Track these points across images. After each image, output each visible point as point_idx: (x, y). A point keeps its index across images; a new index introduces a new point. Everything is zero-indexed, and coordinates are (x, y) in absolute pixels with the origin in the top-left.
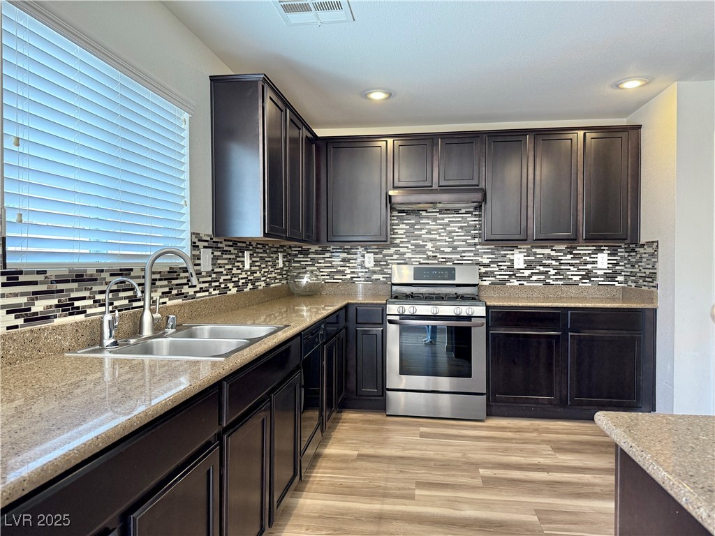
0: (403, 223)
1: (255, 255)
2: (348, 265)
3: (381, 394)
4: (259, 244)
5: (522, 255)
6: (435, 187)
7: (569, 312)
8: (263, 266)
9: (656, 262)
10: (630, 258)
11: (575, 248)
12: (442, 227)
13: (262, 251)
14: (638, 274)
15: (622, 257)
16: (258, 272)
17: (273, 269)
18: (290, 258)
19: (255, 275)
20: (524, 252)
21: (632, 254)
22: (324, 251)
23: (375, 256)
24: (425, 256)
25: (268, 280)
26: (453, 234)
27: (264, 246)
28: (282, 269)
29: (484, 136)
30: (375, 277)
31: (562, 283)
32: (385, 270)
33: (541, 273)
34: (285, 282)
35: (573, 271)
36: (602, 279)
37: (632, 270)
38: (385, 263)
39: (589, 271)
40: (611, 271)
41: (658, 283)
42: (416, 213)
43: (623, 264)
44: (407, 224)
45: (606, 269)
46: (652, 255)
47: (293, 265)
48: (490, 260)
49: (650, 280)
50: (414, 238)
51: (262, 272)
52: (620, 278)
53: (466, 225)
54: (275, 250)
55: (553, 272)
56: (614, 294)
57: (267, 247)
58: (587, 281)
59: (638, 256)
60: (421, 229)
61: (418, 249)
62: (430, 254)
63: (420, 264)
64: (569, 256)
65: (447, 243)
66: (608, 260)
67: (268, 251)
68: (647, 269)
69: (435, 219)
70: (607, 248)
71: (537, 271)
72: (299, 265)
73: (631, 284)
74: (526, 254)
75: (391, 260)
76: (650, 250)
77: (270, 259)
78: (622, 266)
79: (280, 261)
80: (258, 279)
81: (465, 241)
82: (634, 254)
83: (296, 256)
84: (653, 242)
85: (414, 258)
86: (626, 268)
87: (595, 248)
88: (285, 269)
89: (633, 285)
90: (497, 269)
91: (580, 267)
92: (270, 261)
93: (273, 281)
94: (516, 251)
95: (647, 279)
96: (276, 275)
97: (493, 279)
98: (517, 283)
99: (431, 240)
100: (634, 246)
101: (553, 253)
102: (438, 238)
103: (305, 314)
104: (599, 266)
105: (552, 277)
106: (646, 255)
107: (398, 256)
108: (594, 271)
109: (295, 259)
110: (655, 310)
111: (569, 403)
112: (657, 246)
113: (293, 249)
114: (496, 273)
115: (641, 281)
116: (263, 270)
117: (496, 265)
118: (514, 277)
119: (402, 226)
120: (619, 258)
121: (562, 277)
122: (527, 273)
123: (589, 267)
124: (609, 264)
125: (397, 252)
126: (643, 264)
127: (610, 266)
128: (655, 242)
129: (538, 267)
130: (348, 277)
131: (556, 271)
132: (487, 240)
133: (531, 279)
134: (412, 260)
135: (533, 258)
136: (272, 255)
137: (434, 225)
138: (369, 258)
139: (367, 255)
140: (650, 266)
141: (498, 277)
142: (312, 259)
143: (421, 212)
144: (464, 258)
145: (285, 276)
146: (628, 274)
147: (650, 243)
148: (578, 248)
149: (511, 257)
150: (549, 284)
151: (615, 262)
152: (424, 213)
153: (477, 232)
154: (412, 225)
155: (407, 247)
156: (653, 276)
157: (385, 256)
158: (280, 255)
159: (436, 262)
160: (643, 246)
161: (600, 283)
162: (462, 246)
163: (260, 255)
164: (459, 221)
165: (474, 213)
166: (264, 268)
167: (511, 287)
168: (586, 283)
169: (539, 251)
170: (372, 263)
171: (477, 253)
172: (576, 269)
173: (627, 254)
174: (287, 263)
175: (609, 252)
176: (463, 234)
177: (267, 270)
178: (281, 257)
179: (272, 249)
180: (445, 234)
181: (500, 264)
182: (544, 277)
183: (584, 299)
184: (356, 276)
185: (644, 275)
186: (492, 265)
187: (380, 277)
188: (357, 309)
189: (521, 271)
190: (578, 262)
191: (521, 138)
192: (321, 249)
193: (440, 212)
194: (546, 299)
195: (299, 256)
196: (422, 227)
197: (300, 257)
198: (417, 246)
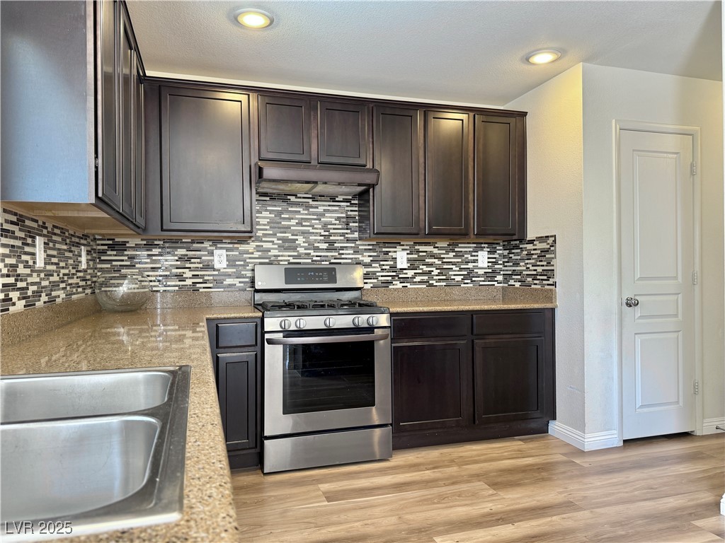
0: (266, 210)
1: (51, 245)
2: (187, 265)
3: (254, 446)
4: (57, 227)
5: (405, 252)
6: (314, 162)
7: (474, 316)
8: (62, 264)
9: (553, 258)
10: (511, 255)
11: (456, 245)
12: (315, 217)
13: (59, 239)
14: (524, 273)
15: (500, 255)
16: (55, 274)
17: (74, 271)
18: (94, 255)
19: (52, 279)
20: (406, 250)
21: (513, 251)
22: (150, 245)
23: (228, 253)
24: (296, 254)
25: (68, 288)
26: (329, 226)
27: (63, 231)
28: (85, 271)
29: (371, 105)
30: (228, 281)
31: (445, 284)
32: (242, 272)
33: (424, 273)
34: (88, 291)
35: (455, 271)
36: (483, 279)
37: (514, 268)
38: (242, 263)
39: (470, 271)
40: (490, 271)
41: (557, 280)
42: (283, 197)
43: (501, 262)
44: (271, 212)
45: (485, 268)
46: (547, 251)
47: (99, 266)
48: (371, 258)
49: (545, 277)
50: (280, 230)
51: (61, 276)
52: (500, 278)
53: (344, 215)
54: (77, 240)
55: (436, 272)
56: (495, 294)
57: (67, 234)
58: (469, 281)
59: (525, 253)
60: (290, 219)
61: (287, 245)
62: (302, 250)
63: (290, 263)
64: (452, 255)
65: (322, 238)
66: (488, 258)
67: (68, 241)
68: (539, 266)
69: (308, 207)
70: (486, 245)
71: (421, 271)
72: (109, 266)
73: (513, 284)
74: (408, 252)
75: (250, 258)
76: (544, 246)
77: (71, 255)
78: (501, 264)
79: (84, 259)
80: (55, 285)
81: (343, 235)
82: (519, 251)
83: (104, 252)
84: (548, 237)
85: (282, 256)
86: (506, 266)
87: (475, 245)
88: (89, 271)
89: (518, 285)
90: (379, 270)
91: (462, 267)
92: (70, 258)
93: (74, 290)
94: (399, 248)
95: (538, 277)
96: (78, 281)
97: (375, 281)
98: (400, 286)
99: (303, 233)
100: (518, 242)
101: (436, 251)
102: (312, 231)
103: (125, 338)
104: (480, 264)
105: (435, 278)
106: (539, 252)
107: (260, 253)
108: (475, 271)
109: (103, 258)
110: (553, 310)
111: (477, 422)
112: (555, 241)
113: (98, 242)
114: (378, 274)
115: (530, 279)
116: (63, 271)
117: (377, 265)
118: (397, 278)
119: (265, 214)
120: (497, 256)
121: (444, 277)
122: (410, 273)
123: (470, 265)
124: (488, 262)
125: (258, 248)
126: (533, 261)
127: (490, 264)
128: (552, 236)
129: (421, 267)
130: (189, 282)
131: (439, 271)
132: (377, 234)
133: (415, 280)
134: (279, 258)
135: (416, 256)
136: (73, 249)
137: (306, 214)
138: (220, 256)
139: (217, 252)
140: (545, 263)
141: (380, 278)
142: (131, 258)
143: (289, 197)
144: (343, 256)
145: (89, 283)
146: (510, 273)
147: (543, 239)
148: (460, 245)
149: (394, 255)
150: (432, 285)
151: (494, 260)
152: (293, 199)
153: (357, 224)
154: (279, 214)
155: (273, 242)
156: (549, 274)
157: (242, 253)
158: (84, 250)
159: (310, 261)
160: (531, 242)
161: (481, 283)
162: (341, 242)
163: (58, 246)
164: (336, 211)
165: (353, 202)
166: (63, 268)
167: (395, 290)
168: (467, 283)
169: (422, 248)
170: (225, 264)
171: (356, 250)
172: (458, 269)
173: (508, 251)
174: (91, 263)
175: (489, 250)
176: (340, 227)
177: (66, 271)
178: (84, 253)
179: (73, 239)
180: (320, 226)
181: (382, 263)
182: (427, 278)
183: (467, 301)
184: (201, 280)
185: (535, 273)
186: (373, 265)
187: (236, 281)
188: (217, 326)
189: (405, 271)
190: (460, 260)
191: (411, 113)
192: (145, 242)
193: (314, 199)
194: (430, 302)
195: (109, 253)
196: (291, 216)
197: (111, 254)
198: (285, 240)
